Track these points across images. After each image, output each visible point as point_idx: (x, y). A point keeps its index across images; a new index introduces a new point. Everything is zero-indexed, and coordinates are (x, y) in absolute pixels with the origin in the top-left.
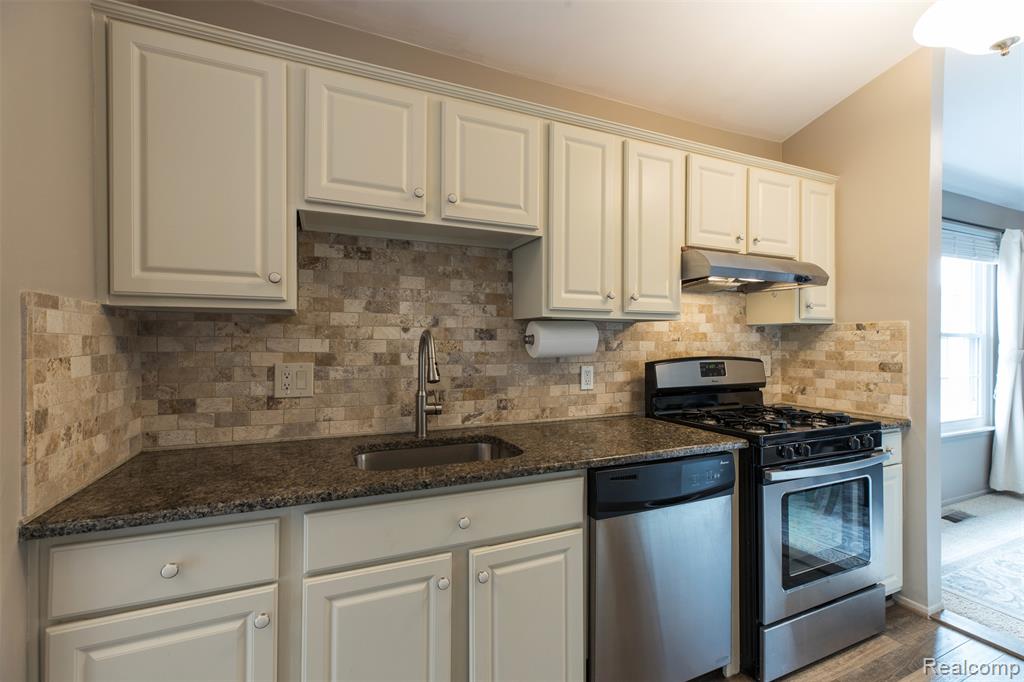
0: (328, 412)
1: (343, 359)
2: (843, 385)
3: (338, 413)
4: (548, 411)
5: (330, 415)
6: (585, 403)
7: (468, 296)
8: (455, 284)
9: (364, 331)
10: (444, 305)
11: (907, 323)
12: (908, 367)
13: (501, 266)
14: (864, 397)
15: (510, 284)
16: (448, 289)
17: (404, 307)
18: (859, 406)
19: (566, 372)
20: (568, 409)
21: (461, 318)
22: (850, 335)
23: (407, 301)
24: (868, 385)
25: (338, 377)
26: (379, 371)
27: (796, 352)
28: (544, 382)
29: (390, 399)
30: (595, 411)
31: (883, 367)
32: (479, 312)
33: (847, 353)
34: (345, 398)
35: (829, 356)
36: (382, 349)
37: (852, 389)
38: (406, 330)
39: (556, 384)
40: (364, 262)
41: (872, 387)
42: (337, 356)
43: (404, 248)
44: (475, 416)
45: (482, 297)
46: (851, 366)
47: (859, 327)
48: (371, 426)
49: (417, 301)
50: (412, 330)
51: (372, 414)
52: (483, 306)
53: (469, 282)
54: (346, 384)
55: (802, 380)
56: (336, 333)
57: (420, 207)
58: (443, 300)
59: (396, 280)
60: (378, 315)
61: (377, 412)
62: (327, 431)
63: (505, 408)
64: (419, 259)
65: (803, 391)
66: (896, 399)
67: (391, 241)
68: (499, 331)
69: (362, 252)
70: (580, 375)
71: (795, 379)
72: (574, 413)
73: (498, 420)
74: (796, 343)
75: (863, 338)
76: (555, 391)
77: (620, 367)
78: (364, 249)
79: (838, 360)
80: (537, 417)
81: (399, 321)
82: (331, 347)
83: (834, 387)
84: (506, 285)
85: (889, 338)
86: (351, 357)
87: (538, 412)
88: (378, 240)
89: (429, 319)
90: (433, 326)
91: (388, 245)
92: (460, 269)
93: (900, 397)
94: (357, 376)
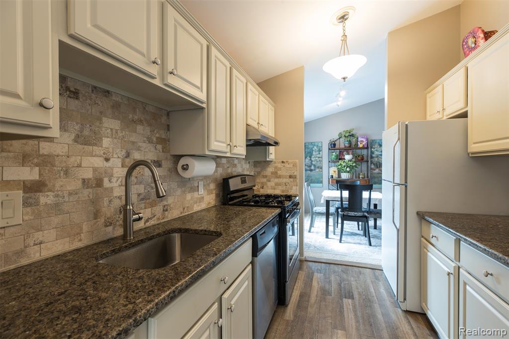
0: (39, 236)
1: (54, 186)
2: (277, 184)
3: (49, 235)
4: (186, 209)
5: (41, 239)
6: (200, 202)
7: (147, 138)
8: (140, 128)
9: (73, 160)
10: (133, 143)
11: (297, 161)
12: (298, 177)
13: (164, 119)
14: (284, 188)
15: (168, 132)
16: (135, 132)
17: (106, 142)
18: (283, 191)
19: (193, 185)
20: (193, 206)
21: (143, 152)
22: (280, 165)
23: (108, 137)
24: (285, 183)
25: (49, 202)
26: (86, 193)
27: (259, 172)
28: (184, 192)
29: (96, 215)
30: (203, 206)
31: (290, 177)
32: (153, 149)
33: (279, 172)
34: (55, 220)
35: (272, 173)
36: (89, 175)
37: (280, 185)
38: (107, 160)
39: (189, 192)
40: (72, 100)
41: (287, 184)
42: (47, 182)
43: (105, 96)
44: (151, 218)
45: (155, 139)
46: (280, 177)
47: (283, 162)
48: (80, 240)
49: (115, 138)
50: (112, 160)
51: (81, 229)
52: (155, 145)
53: (147, 128)
54: (56, 207)
55: (262, 183)
56: (46, 162)
57: (154, 70)
58: (132, 139)
59: (100, 120)
60: (86, 146)
61: (85, 228)
62: (38, 254)
63: (167, 210)
64: (116, 106)
65: (262, 188)
66: (294, 188)
67: (95, 87)
68: (163, 161)
69: (70, 91)
70: (198, 186)
71: (259, 183)
72: (197, 208)
73: (163, 218)
74: (259, 168)
75: (284, 166)
76: (189, 196)
77: (212, 181)
78: (72, 89)
79: (275, 174)
80: (181, 213)
81: (102, 153)
82: (40, 175)
83: (274, 185)
84: (167, 133)
85: (292, 166)
86: (61, 183)
87: (182, 210)
88: (84, 84)
89: (124, 152)
90: (126, 157)
91: (93, 91)
92: (142, 119)
93: (295, 187)
94: (67, 200)
